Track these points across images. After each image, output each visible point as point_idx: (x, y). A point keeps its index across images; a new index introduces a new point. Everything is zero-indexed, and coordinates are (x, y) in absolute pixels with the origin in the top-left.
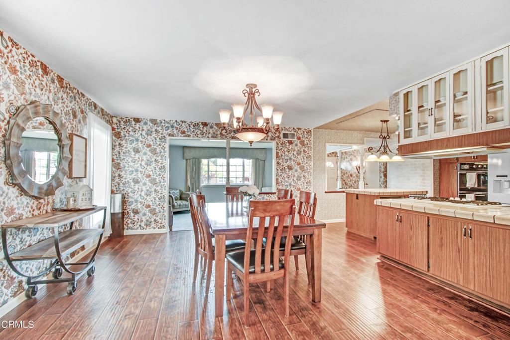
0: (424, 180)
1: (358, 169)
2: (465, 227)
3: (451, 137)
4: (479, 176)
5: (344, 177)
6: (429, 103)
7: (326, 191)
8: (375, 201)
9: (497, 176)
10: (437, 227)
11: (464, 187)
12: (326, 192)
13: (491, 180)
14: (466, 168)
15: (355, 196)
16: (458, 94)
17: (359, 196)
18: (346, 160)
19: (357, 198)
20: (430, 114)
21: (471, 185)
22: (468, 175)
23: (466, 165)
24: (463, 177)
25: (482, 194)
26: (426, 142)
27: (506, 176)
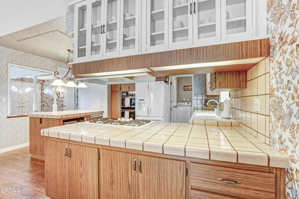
0: (102, 102)
1: (58, 94)
2: (135, 160)
3: (121, 58)
4: (131, 99)
5: (47, 100)
6: (102, 19)
7: (9, 115)
8: (42, 130)
9: (140, 100)
10: (108, 161)
11: (124, 107)
12: (8, 117)
13: (137, 102)
14: (125, 95)
15: (39, 121)
16: (127, 14)
17: (43, 120)
18: (48, 86)
19: (41, 122)
20: (103, 32)
21: (128, 105)
22: (126, 99)
23: (125, 93)
24: (123, 100)
25: (132, 111)
26: (98, 61)
27: (143, 100)
